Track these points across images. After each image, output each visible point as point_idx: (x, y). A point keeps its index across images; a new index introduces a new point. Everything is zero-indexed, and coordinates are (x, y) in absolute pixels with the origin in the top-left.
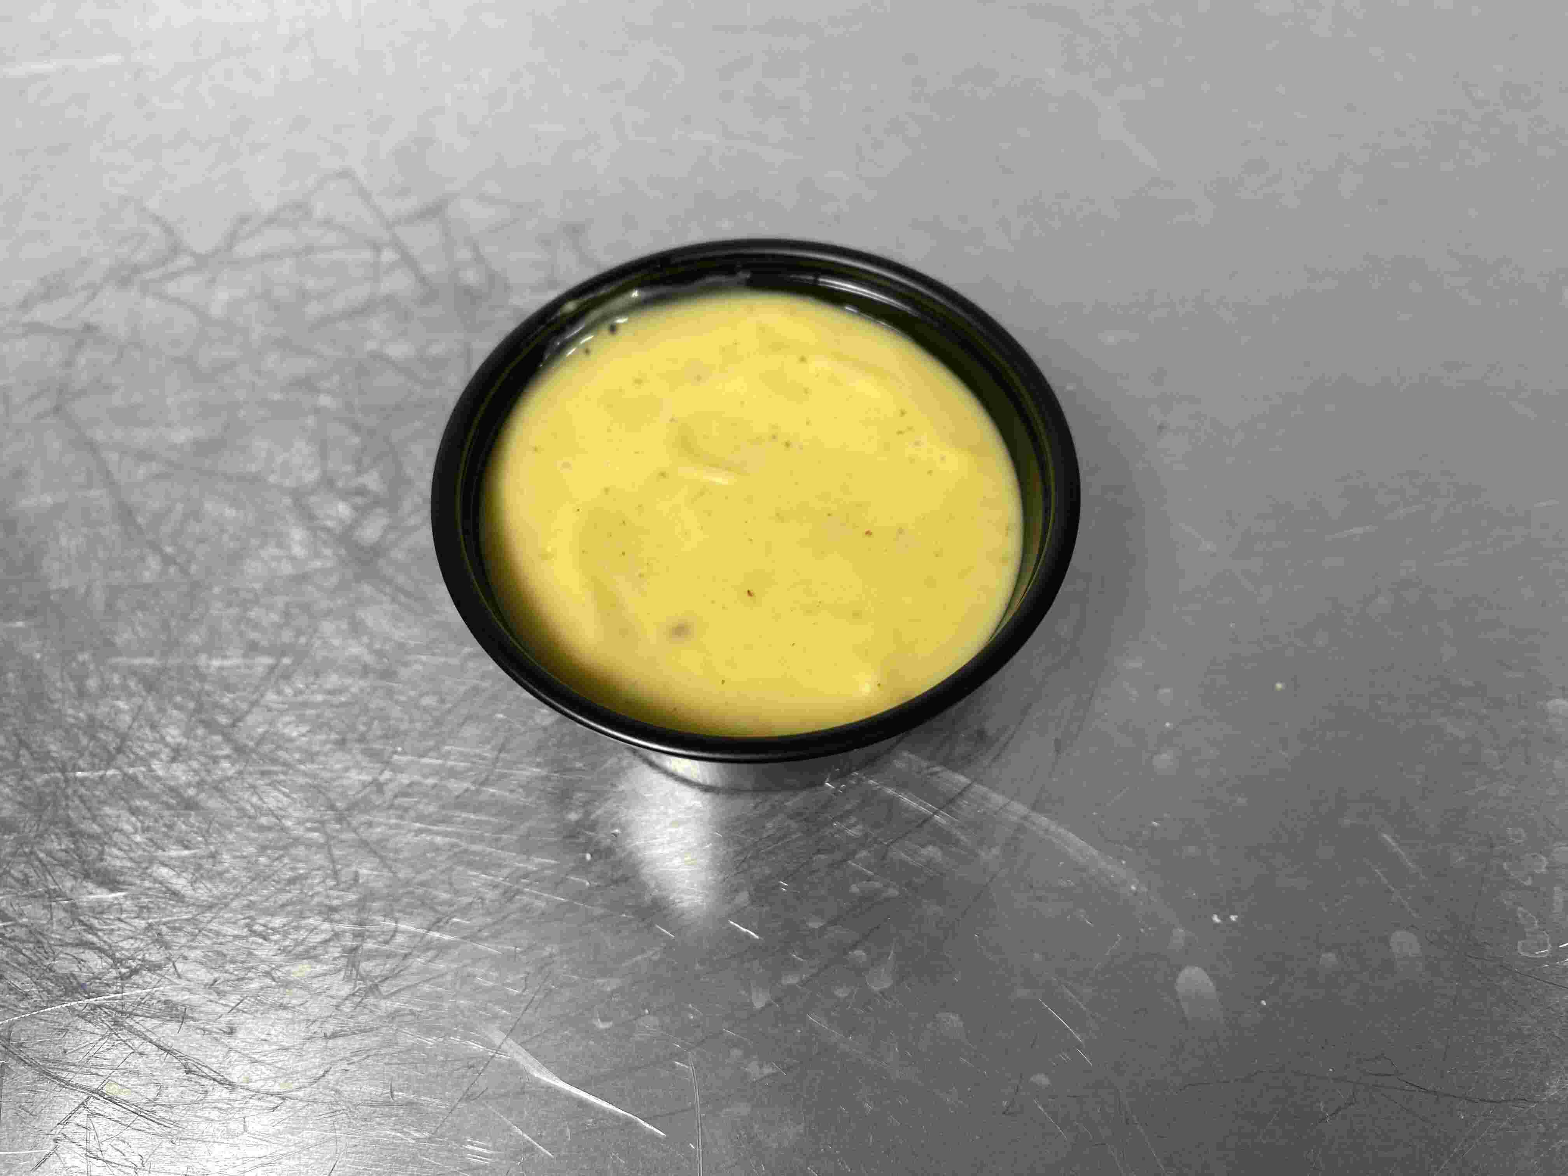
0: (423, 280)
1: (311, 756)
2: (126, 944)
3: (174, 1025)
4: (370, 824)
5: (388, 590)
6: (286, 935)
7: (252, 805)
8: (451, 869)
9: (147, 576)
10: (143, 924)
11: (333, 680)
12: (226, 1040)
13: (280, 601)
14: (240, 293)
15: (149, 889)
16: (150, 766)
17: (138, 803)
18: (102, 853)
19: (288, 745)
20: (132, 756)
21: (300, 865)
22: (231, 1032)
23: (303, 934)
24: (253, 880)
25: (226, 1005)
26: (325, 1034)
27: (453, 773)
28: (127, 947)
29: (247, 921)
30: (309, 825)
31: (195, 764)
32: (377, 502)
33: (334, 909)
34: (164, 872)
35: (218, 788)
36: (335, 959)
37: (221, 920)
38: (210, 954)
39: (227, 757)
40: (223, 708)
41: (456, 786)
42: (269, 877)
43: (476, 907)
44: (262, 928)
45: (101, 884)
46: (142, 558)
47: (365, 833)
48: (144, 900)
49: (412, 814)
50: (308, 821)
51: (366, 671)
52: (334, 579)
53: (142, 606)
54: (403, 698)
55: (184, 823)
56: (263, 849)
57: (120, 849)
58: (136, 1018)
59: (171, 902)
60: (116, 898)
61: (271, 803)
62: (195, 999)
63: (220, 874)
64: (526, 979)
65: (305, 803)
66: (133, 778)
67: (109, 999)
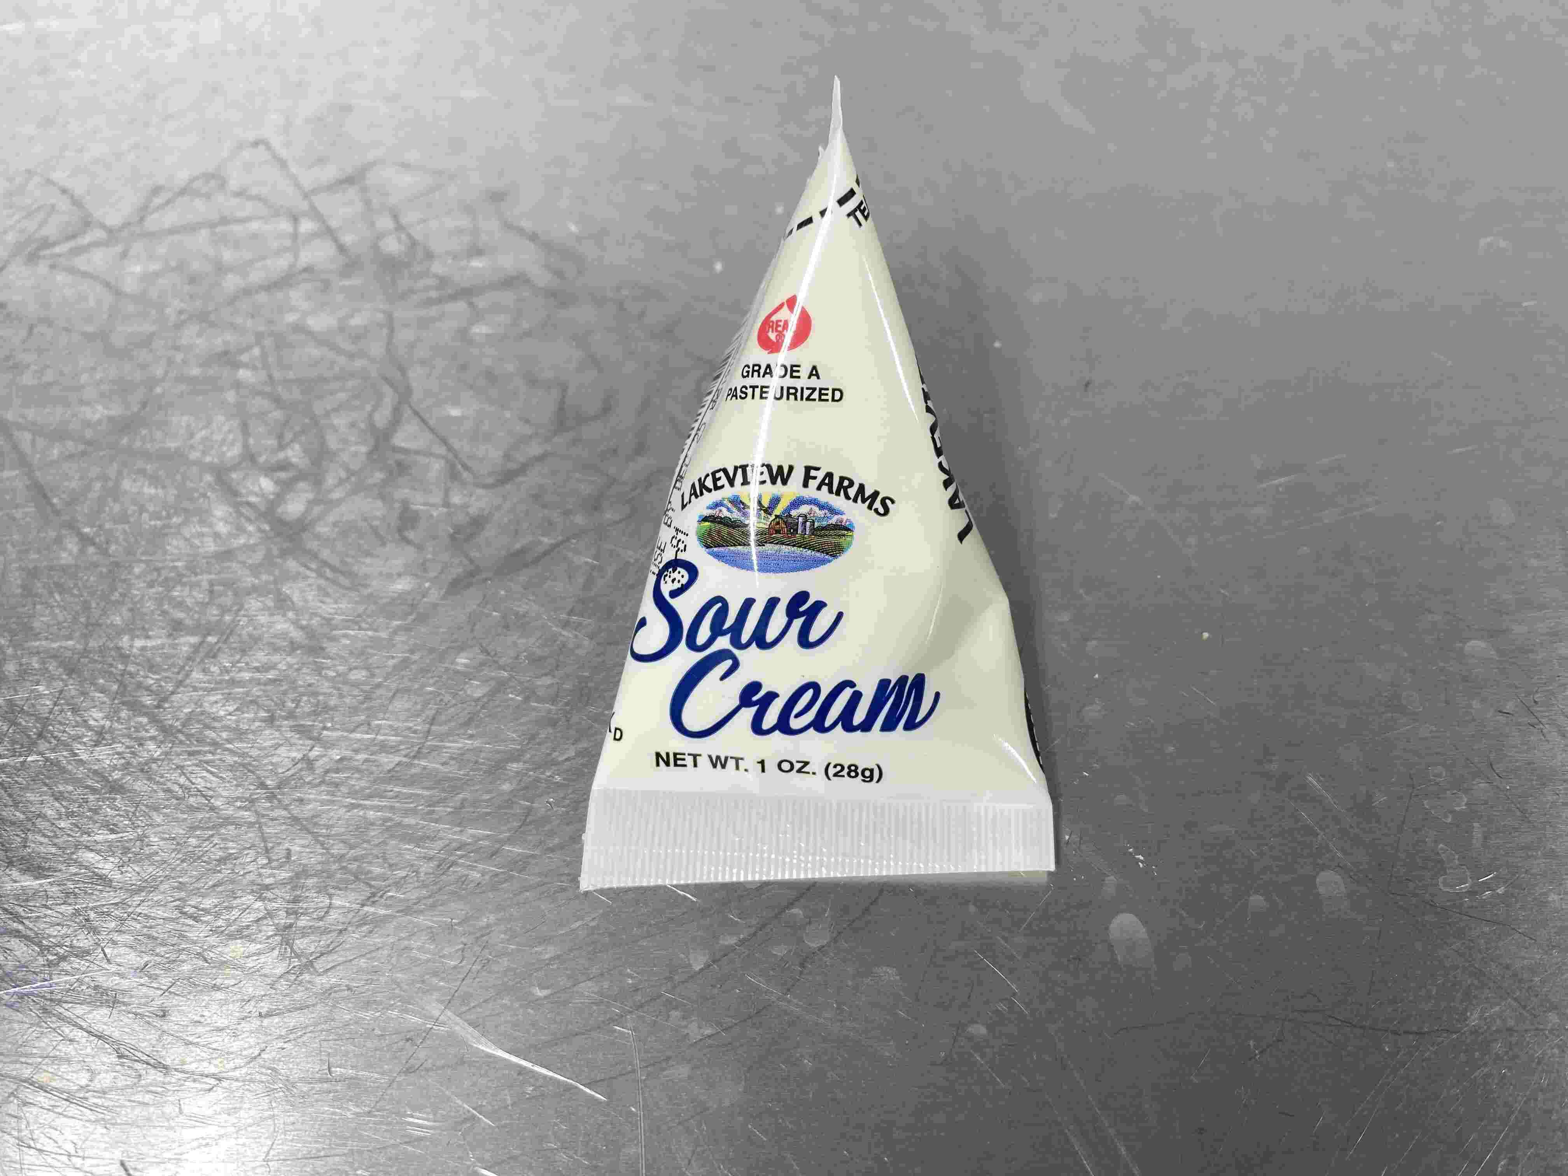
0: (342, 249)
1: (240, 734)
2: (53, 931)
3: (105, 1011)
4: (301, 801)
5: (313, 566)
6: (217, 915)
7: (181, 786)
8: (384, 843)
9: (65, 558)
10: (69, 909)
11: (260, 657)
12: (158, 1023)
13: (204, 579)
14: (155, 267)
15: (75, 874)
16: (72, 750)
17: (61, 788)
18: (25, 840)
19: (216, 724)
20: (54, 742)
21: (231, 844)
22: (164, 1014)
23: (235, 913)
24: (183, 861)
25: (158, 989)
26: (260, 1013)
27: (384, 748)
28: (55, 933)
29: (178, 903)
30: (238, 804)
31: (120, 748)
32: (301, 476)
33: (267, 887)
34: (90, 857)
35: (145, 770)
36: (268, 938)
37: (150, 903)
38: (139, 938)
39: (153, 738)
40: (148, 689)
41: (388, 761)
42: (199, 858)
43: (411, 881)
44: (192, 910)
45: (24, 872)
46: (59, 540)
47: (296, 810)
48: (70, 885)
49: (344, 789)
50: (238, 799)
51: (293, 647)
52: (258, 557)
53: (61, 588)
54: (332, 674)
55: (109, 806)
56: (193, 828)
57: (44, 836)
58: (64, 1005)
59: (99, 887)
60: (41, 885)
61: (201, 784)
62: (125, 984)
63: (149, 856)
64: (463, 950)
65: (235, 782)
66: (56, 763)
67: (37, 987)
